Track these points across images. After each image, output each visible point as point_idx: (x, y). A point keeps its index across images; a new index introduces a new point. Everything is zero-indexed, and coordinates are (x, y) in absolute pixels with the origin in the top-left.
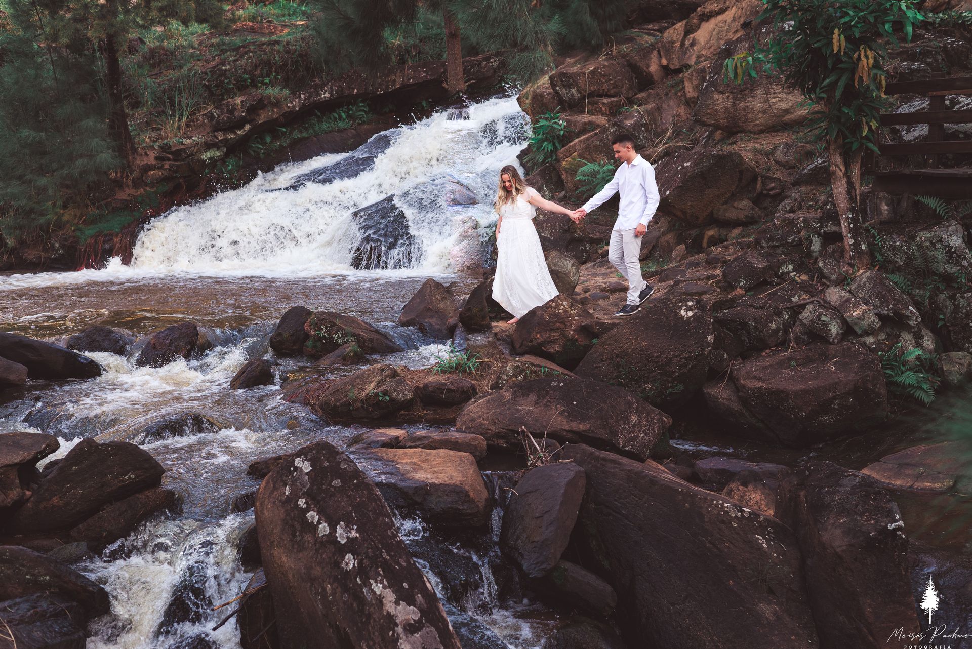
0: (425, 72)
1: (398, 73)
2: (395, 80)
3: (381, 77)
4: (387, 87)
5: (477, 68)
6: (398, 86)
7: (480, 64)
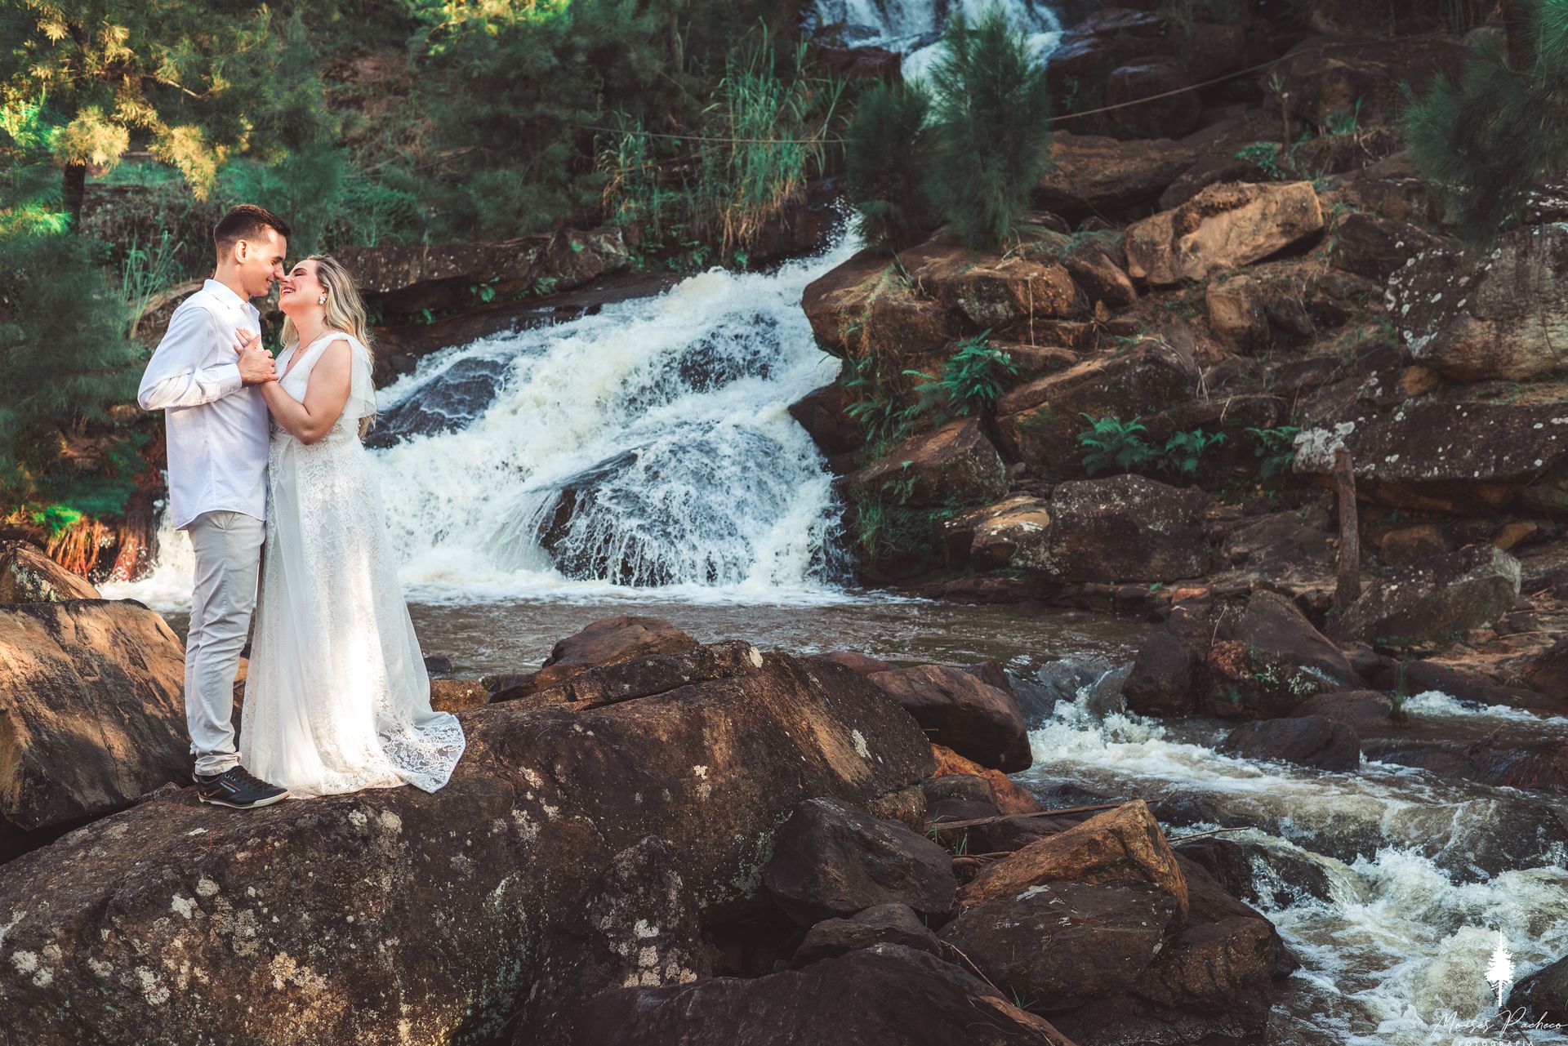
0: (453, 262)
1: (414, 262)
2: (408, 272)
3: (386, 265)
4: (395, 281)
5: (511, 263)
6: (413, 281)
7: (516, 256)
